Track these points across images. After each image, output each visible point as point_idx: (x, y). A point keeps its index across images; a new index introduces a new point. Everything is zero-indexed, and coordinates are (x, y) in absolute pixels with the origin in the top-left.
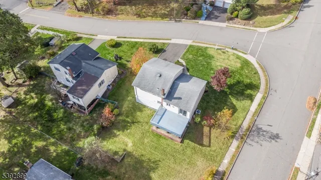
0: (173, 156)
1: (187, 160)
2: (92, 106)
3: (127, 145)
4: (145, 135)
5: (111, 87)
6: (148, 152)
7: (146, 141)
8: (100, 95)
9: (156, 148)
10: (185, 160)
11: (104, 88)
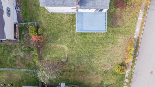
0: (100, 43)
1: (111, 41)
2: (17, 33)
3: (64, 50)
4: (73, 38)
5: (18, 9)
6: (81, 48)
7: (76, 41)
8: (16, 21)
9: (86, 43)
10: (109, 42)
11: (14, 13)
